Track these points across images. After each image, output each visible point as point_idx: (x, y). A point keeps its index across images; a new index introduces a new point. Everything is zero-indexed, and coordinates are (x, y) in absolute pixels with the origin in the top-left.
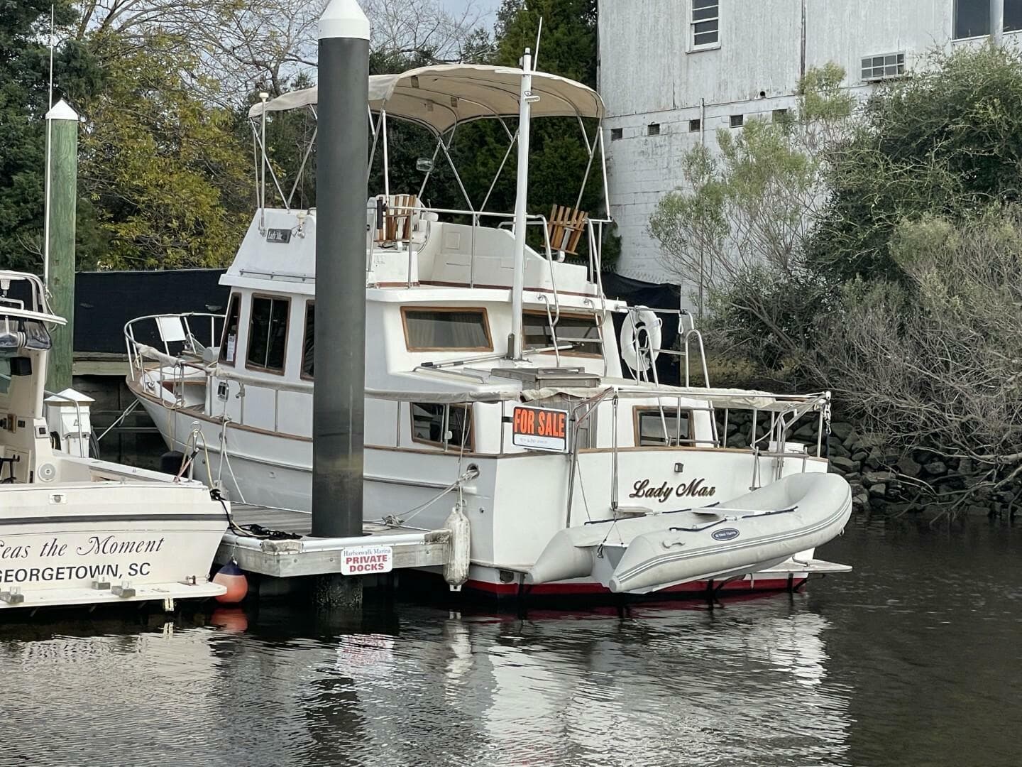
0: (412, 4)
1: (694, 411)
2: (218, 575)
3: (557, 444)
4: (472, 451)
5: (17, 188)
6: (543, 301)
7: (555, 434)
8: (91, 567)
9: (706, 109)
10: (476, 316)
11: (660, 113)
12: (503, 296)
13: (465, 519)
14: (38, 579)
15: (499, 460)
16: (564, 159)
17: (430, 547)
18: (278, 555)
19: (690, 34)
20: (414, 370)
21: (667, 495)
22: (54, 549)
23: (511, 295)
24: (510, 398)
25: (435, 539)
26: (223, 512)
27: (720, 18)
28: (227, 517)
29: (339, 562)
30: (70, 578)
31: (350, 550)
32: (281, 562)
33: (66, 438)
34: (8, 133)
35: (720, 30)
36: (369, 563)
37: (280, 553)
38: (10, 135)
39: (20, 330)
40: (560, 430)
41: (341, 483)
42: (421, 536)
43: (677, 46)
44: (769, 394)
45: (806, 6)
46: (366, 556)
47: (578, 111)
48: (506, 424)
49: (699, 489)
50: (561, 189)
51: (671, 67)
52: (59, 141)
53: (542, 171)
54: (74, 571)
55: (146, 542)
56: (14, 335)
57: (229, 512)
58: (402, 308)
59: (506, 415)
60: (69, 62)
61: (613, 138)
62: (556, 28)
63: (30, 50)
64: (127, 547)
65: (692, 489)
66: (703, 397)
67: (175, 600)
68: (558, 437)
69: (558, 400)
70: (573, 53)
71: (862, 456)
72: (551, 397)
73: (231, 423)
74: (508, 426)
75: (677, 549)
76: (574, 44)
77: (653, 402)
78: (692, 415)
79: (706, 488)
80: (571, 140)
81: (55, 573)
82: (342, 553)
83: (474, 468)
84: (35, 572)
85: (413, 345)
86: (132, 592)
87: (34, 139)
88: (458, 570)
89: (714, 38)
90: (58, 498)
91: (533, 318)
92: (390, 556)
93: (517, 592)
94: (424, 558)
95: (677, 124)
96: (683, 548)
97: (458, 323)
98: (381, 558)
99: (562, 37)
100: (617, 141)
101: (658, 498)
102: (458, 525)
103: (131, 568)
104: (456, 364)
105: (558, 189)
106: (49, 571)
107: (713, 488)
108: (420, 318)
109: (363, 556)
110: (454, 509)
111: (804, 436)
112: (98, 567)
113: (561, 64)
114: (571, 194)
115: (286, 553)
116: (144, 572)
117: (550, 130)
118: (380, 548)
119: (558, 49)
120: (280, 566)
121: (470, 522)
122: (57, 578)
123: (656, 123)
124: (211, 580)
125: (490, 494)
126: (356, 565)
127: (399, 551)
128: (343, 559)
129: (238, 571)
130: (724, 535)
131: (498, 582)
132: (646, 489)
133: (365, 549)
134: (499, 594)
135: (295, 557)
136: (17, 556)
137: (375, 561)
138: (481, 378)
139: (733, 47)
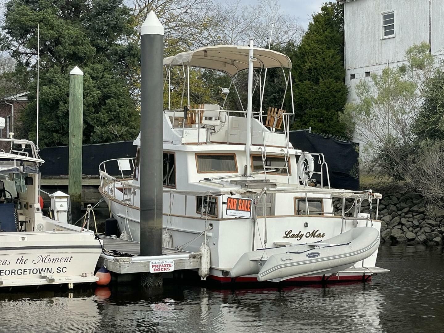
0: (285, 22)
1: (324, 199)
2: (98, 272)
3: (246, 214)
4: (217, 218)
5: (108, 106)
6: (260, 150)
7: (246, 210)
8: (39, 269)
9: (389, 64)
10: (231, 157)
11: (371, 67)
12: (241, 148)
13: (207, 248)
14: (15, 274)
15: (220, 222)
16: (328, 88)
17: (192, 260)
18: (120, 264)
19: (382, 31)
20: (200, 181)
21: (301, 237)
22: (22, 261)
23: (246, 147)
24: (226, 193)
25: (194, 257)
26: (100, 245)
27: (395, 24)
28: (101, 247)
29: (149, 267)
30: (30, 274)
31: (154, 261)
32: (121, 267)
33: (57, 212)
34: (104, 82)
35: (395, 29)
36: (163, 267)
37: (121, 263)
38: (105, 84)
39: (21, 165)
40: (248, 208)
41: (151, 232)
42: (187, 255)
43: (377, 37)
44: (350, 191)
45: (431, 17)
46: (162, 264)
47: (281, 65)
48: (224, 205)
49: (317, 234)
50: (327, 102)
51: (375, 46)
52: (75, 84)
53: (319, 94)
54: (31, 271)
55: (65, 258)
56: (18, 168)
57: (102, 245)
58: (196, 154)
59: (224, 201)
60: (130, 52)
61: (351, 78)
62: (326, 30)
63: (114, 47)
64: (55, 260)
65: (313, 234)
66: (328, 193)
67: (73, 284)
68: (247, 211)
69: (248, 194)
70: (333, 41)
71: (440, 220)
72: (245, 193)
73: (130, 205)
74: (225, 206)
75: (289, 261)
76: (334, 37)
77: (303, 195)
78: (322, 201)
79: (320, 234)
80: (332, 80)
81: (23, 272)
82: (150, 263)
83: (211, 225)
84: (14, 271)
85: (200, 171)
86: (53, 280)
87: (115, 85)
88: (204, 270)
89: (392, 32)
90: (23, 239)
91: (256, 157)
92: (173, 264)
93: (230, 281)
94: (189, 265)
95: (378, 71)
96: (291, 261)
97: (223, 160)
98: (169, 265)
99: (328, 34)
100: (353, 79)
101: (297, 239)
102: (204, 251)
103: (58, 269)
104: (220, 179)
105: (326, 101)
106: (20, 271)
107: (324, 234)
108: (205, 158)
109: (160, 264)
110: (203, 243)
111: (415, 210)
112: (42, 269)
113: (328, 46)
114: (332, 104)
115: (124, 263)
116: (64, 271)
117: (323, 75)
118: (168, 261)
119: (327, 40)
120: (121, 269)
121: (210, 250)
122: (24, 274)
123: (369, 71)
124: (94, 275)
125: (217, 236)
126: (157, 268)
127: (177, 262)
128: (151, 265)
129: (106, 271)
130: (313, 255)
131: (221, 276)
132: (291, 234)
133: (161, 261)
134: (222, 282)
135: (128, 264)
136: (5, 264)
137: (166, 266)
138: (223, 185)
139: (400, 37)
